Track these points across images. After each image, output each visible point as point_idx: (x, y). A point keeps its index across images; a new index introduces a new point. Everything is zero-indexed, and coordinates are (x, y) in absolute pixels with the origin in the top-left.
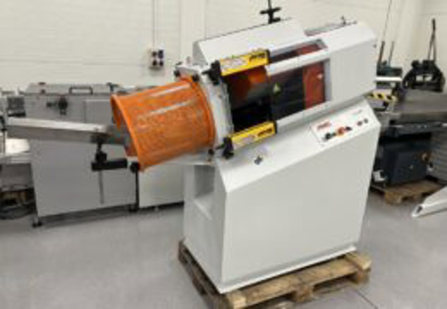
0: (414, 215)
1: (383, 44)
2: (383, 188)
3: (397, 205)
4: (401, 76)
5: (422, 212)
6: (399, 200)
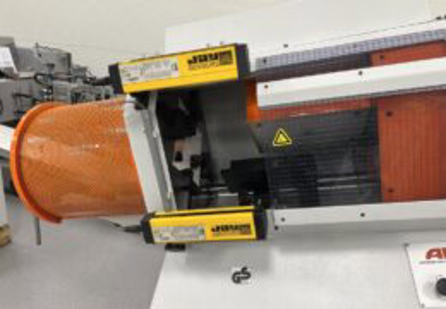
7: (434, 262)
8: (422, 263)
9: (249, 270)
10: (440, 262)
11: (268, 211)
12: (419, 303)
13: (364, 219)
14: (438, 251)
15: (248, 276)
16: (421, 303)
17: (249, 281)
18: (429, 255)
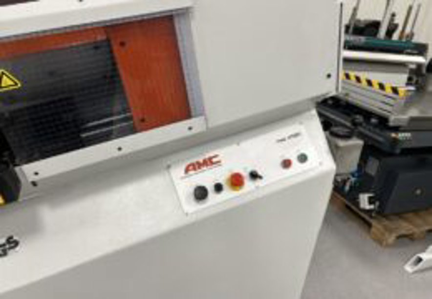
0: (409, 268)
1: (410, 8)
2: (371, 217)
3: (388, 246)
4: (426, 58)
5: (420, 265)
6: (391, 239)
7: (191, 175)
8: (182, 178)
9: (15, 238)
10: (196, 174)
11: (17, 169)
12: (183, 211)
13: (121, 153)
14: (193, 165)
15: (16, 243)
16: (185, 212)
17: (17, 249)
18: (187, 170)
